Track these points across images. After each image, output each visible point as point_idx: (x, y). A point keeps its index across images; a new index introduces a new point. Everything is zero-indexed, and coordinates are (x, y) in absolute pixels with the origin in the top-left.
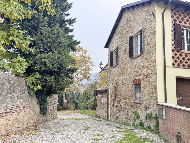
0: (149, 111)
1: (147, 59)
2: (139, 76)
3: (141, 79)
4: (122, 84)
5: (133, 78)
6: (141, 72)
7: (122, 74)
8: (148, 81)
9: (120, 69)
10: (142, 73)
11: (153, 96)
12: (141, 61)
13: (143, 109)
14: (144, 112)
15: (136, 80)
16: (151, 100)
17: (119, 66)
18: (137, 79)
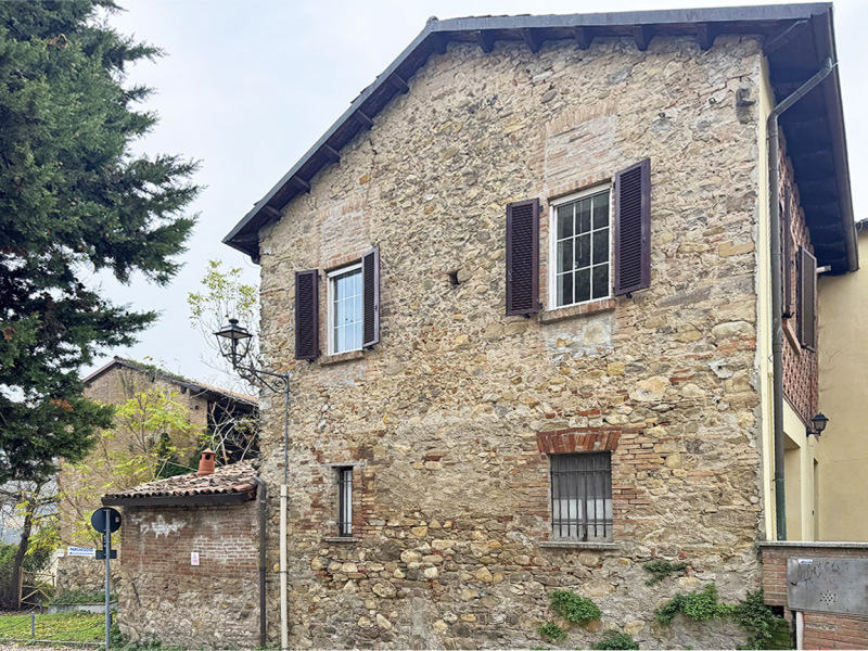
0: (685, 585)
1: (668, 331)
2: (594, 411)
3: (618, 430)
4: (424, 454)
5: (535, 425)
6: (619, 396)
7: (421, 405)
8: (677, 439)
9: (403, 376)
10: (627, 398)
11: (729, 510)
12: (615, 337)
13: (631, 577)
14: (645, 589)
15: (564, 432)
16: (705, 530)
17: (391, 361)
18: (575, 429)
